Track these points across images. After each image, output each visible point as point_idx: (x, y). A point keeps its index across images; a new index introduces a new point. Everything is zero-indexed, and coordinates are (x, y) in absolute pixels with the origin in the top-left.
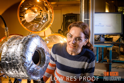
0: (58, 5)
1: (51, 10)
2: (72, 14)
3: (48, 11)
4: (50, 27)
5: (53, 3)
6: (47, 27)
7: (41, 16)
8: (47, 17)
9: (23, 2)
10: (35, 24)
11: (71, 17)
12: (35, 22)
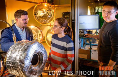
0: (59, 7)
1: (53, 10)
2: (67, 12)
3: (52, 11)
4: (54, 21)
5: (56, 6)
6: (51, 21)
7: (47, 14)
8: (51, 15)
9: (36, 6)
10: (44, 19)
11: (66, 14)
12: (44, 18)
